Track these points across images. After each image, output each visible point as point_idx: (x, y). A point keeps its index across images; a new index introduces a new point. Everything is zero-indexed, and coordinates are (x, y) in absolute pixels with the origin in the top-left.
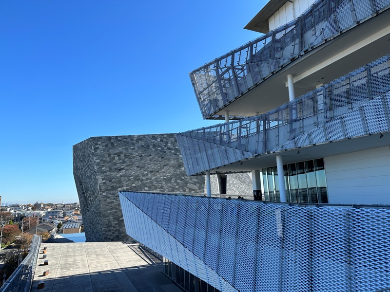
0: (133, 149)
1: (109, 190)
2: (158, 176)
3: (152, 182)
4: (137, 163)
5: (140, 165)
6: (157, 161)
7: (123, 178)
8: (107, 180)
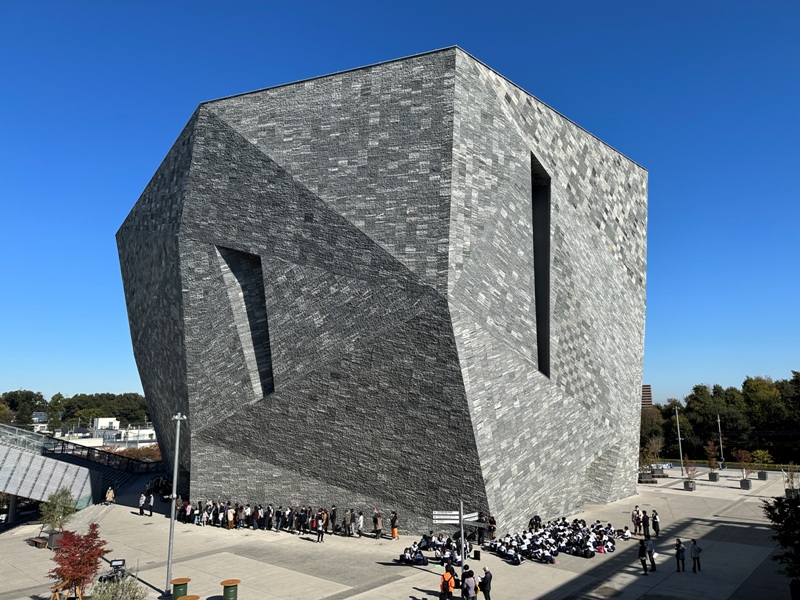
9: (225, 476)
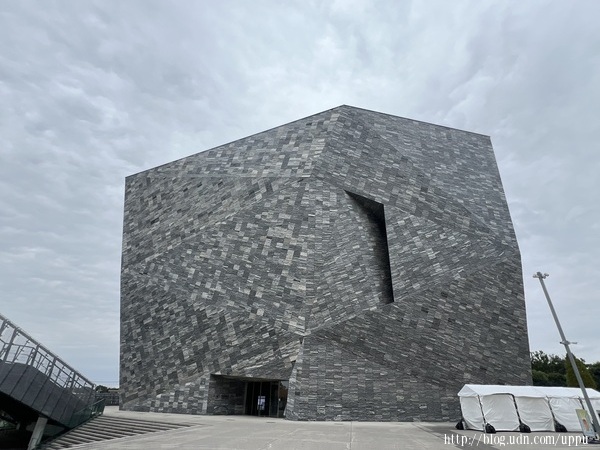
0: (175, 181)
1: (134, 263)
2: (211, 222)
3: (200, 236)
4: (178, 206)
5: (183, 207)
6: (211, 191)
7: (155, 238)
8: (133, 245)
9: (337, 373)
